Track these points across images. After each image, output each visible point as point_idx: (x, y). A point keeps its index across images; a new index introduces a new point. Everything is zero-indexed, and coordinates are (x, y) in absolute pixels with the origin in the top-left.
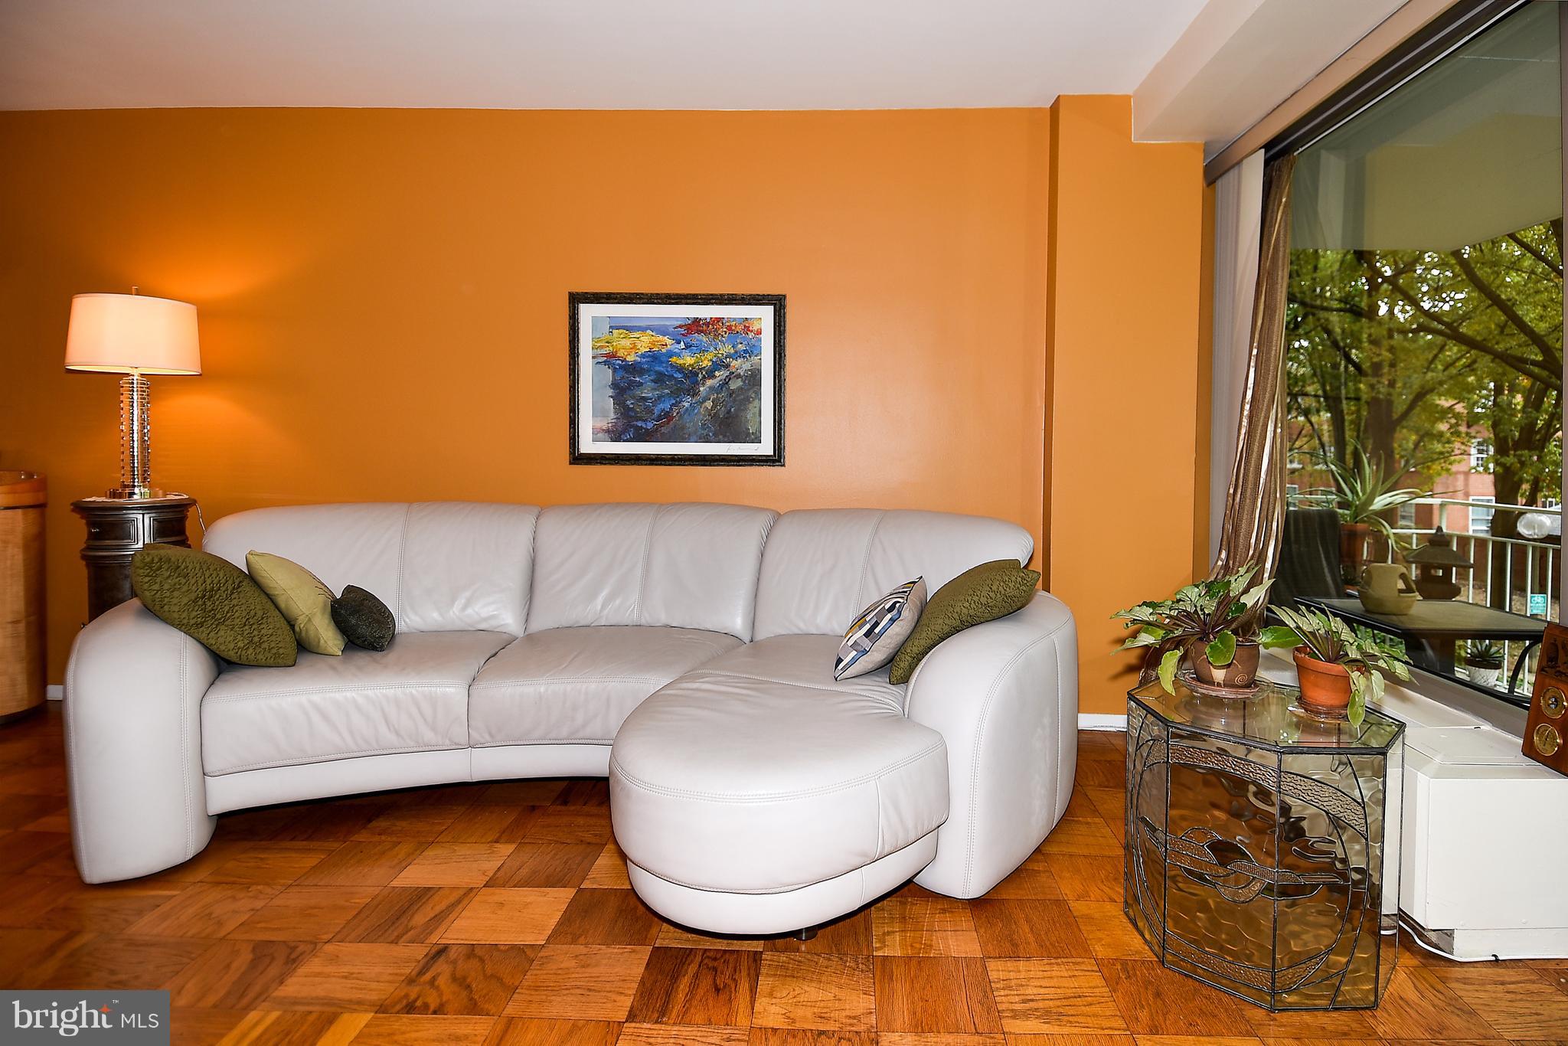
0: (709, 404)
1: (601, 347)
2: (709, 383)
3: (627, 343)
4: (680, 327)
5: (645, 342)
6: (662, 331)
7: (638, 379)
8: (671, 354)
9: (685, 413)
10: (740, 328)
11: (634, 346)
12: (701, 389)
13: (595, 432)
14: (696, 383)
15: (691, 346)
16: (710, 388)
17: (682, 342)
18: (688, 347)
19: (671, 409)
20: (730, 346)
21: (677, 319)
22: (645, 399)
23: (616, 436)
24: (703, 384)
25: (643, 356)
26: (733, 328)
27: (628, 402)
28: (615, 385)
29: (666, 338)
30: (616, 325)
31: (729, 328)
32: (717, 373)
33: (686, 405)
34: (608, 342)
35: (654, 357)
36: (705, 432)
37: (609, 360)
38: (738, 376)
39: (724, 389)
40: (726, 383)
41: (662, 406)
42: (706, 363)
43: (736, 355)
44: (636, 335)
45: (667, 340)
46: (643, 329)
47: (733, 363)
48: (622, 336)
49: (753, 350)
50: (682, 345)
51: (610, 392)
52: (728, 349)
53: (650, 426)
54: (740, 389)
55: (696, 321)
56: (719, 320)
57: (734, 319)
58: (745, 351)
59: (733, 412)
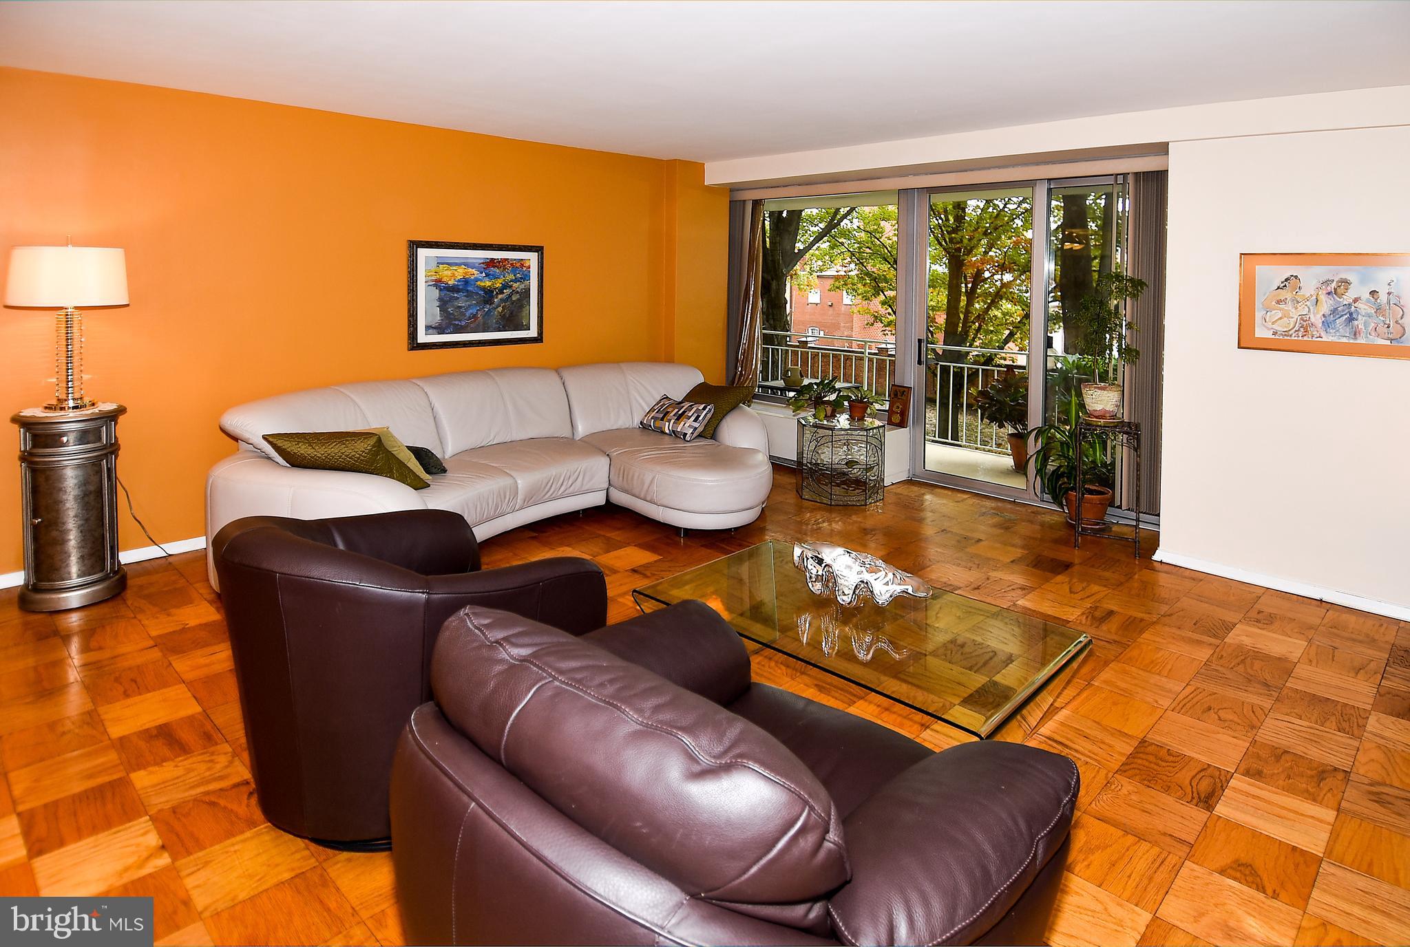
0: (500, 309)
1: (432, 275)
2: (500, 296)
3: (448, 273)
4: (483, 263)
5: (460, 273)
6: (471, 266)
7: (456, 295)
8: (477, 280)
9: (485, 315)
10: (518, 265)
11: (453, 275)
12: (496, 300)
13: (428, 328)
14: (493, 297)
15: (489, 275)
16: (501, 299)
17: (484, 273)
18: (487, 275)
19: (477, 313)
20: (512, 275)
21: (480, 259)
22: (460, 307)
23: (440, 330)
24: (497, 298)
25: (459, 281)
26: (514, 264)
27: (449, 310)
28: (440, 299)
29: (473, 270)
30: (441, 262)
31: (512, 264)
32: (505, 291)
33: (486, 309)
34: (436, 273)
35: (466, 281)
36: (497, 326)
37: (437, 283)
38: (518, 292)
39: (509, 300)
40: (510, 296)
41: (471, 311)
42: (499, 285)
43: (516, 281)
44: (455, 268)
45: (474, 271)
46: (459, 265)
47: (515, 285)
48: (445, 269)
49: (526, 277)
51: (438, 303)
52: (512, 277)
53: (463, 323)
54: (518, 299)
55: (492, 260)
56: (506, 260)
57: (515, 259)
58: (521, 278)
59: (514, 313)
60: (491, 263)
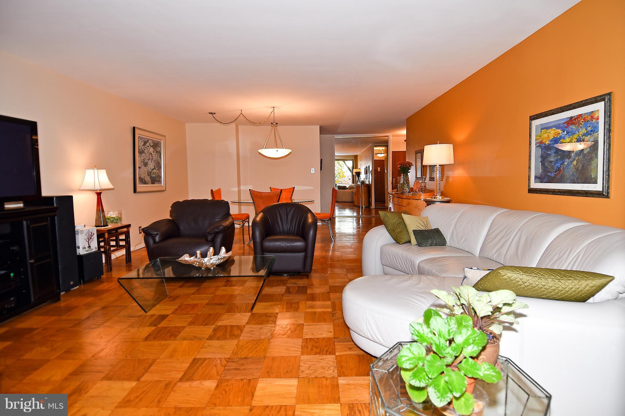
0: (575, 162)
1: (538, 139)
3: (546, 135)
4: (565, 123)
5: (552, 134)
6: (557, 127)
7: (549, 152)
9: (565, 168)
11: (548, 137)
12: (572, 155)
13: (536, 177)
15: (569, 132)
17: (565, 131)
18: (568, 133)
19: (560, 166)
20: (585, 129)
21: (563, 119)
22: (551, 162)
23: (541, 180)
25: (551, 141)
26: (586, 119)
27: (546, 164)
28: (542, 156)
29: (560, 130)
30: (543, 127)
31: (584, 119)
33: (566, 163)
34: (540, 136)
35: (556, 141)
36: (575, 178)
37: (540, 144)
39: (582, 153)
41: (557, 165)
44: (550, 130)
46: (551, 128)
48: (545, 132)
50: (565, 133)
51: (540, 159)
53: (553, 175)
55: (571, 118)
56: (580, 115)
59: (585, 166)
60: (571, 121)
